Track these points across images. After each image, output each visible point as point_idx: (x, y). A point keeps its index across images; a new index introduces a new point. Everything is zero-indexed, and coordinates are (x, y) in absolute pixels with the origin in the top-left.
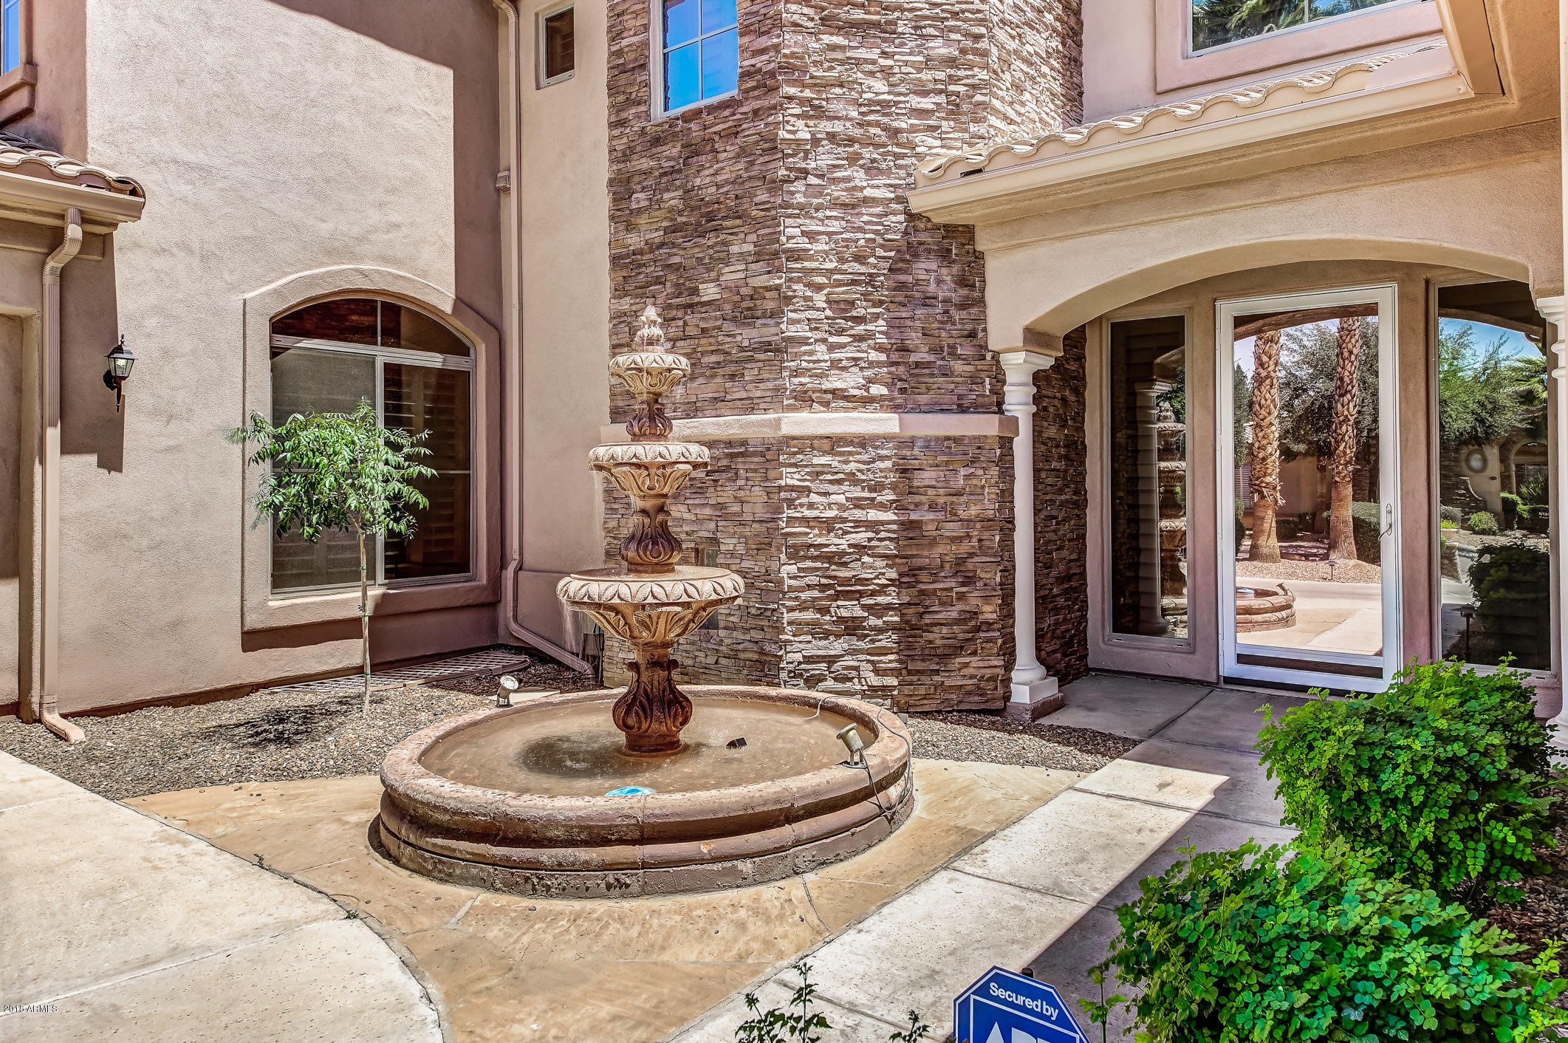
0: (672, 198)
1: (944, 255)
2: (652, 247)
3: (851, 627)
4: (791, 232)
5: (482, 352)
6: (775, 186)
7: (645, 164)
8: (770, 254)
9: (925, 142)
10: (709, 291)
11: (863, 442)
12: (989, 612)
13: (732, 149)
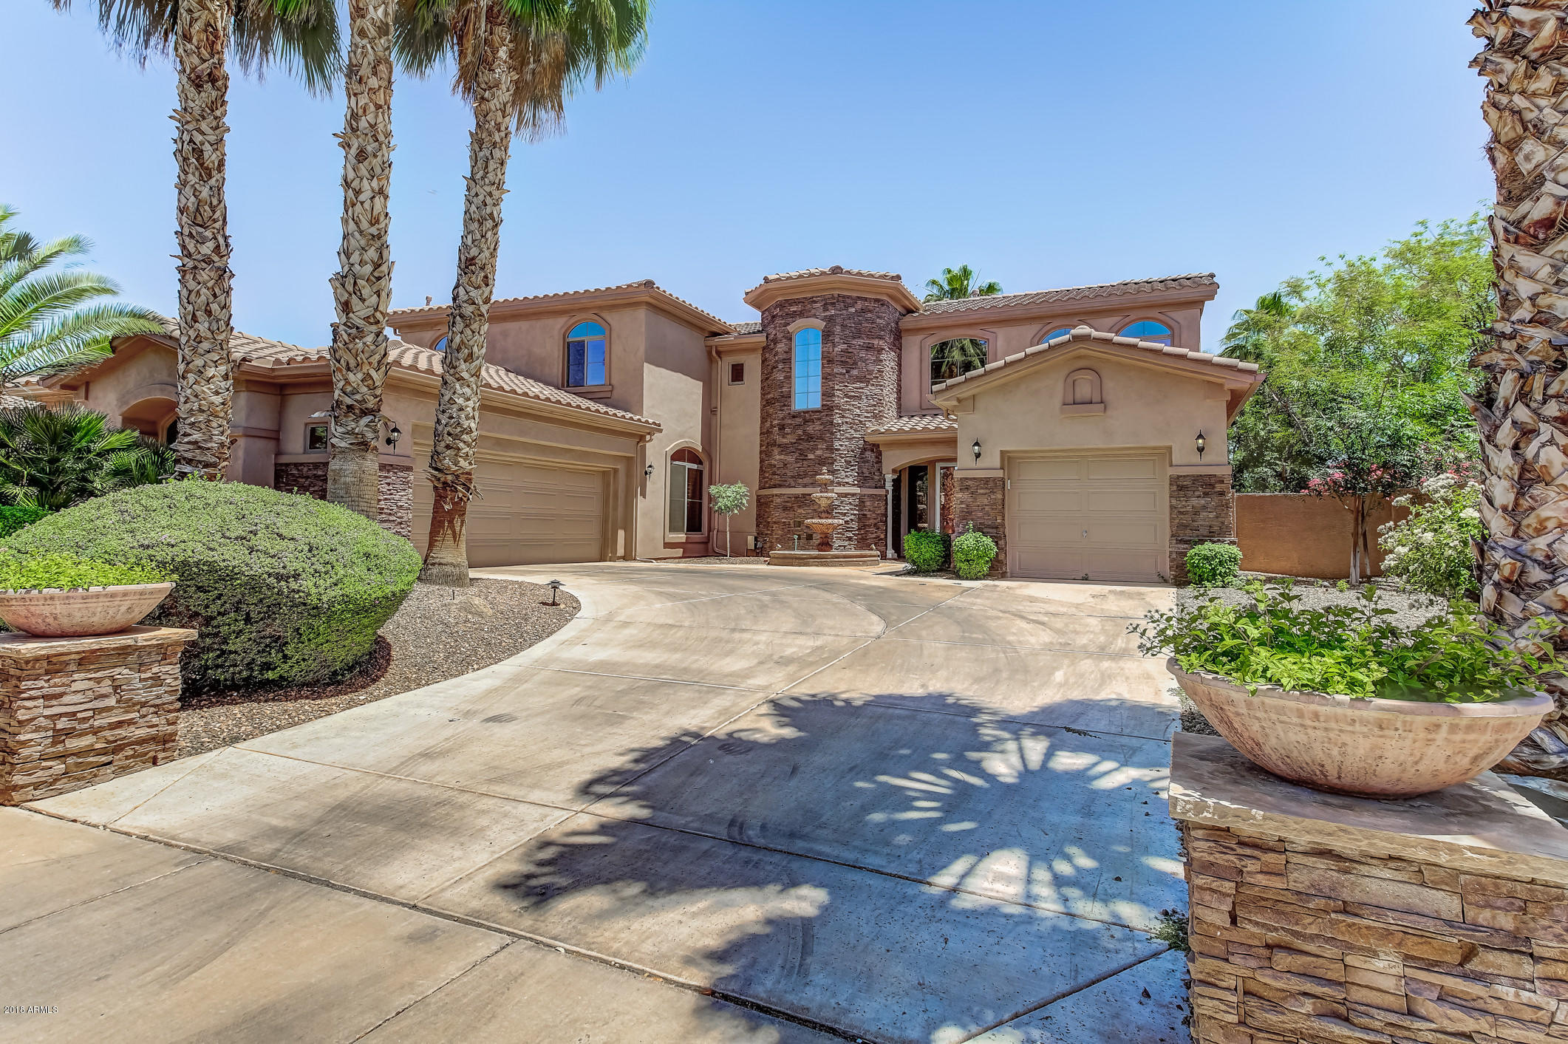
0: (800, 432)
1: (872, 451)
2: (792, 443)
3: (850, 539)
4: (837, 444)
5: (706, 464)
6: (832, 433)
7: (790, 422)
8: (831, 449)
9: (868, 424)
10: (811, 456)
11: (853, 495)
12: (882, 536)
13: (819, 423)
